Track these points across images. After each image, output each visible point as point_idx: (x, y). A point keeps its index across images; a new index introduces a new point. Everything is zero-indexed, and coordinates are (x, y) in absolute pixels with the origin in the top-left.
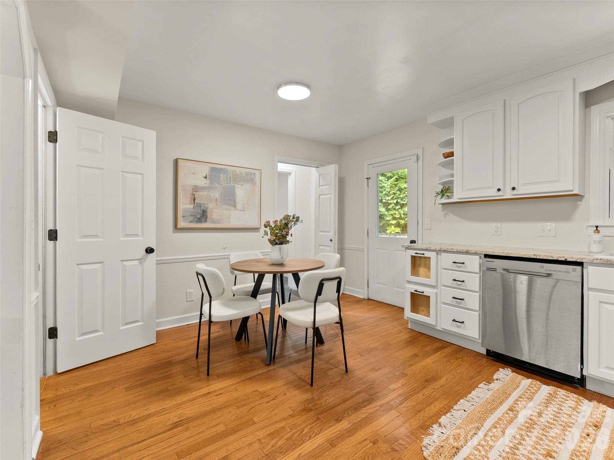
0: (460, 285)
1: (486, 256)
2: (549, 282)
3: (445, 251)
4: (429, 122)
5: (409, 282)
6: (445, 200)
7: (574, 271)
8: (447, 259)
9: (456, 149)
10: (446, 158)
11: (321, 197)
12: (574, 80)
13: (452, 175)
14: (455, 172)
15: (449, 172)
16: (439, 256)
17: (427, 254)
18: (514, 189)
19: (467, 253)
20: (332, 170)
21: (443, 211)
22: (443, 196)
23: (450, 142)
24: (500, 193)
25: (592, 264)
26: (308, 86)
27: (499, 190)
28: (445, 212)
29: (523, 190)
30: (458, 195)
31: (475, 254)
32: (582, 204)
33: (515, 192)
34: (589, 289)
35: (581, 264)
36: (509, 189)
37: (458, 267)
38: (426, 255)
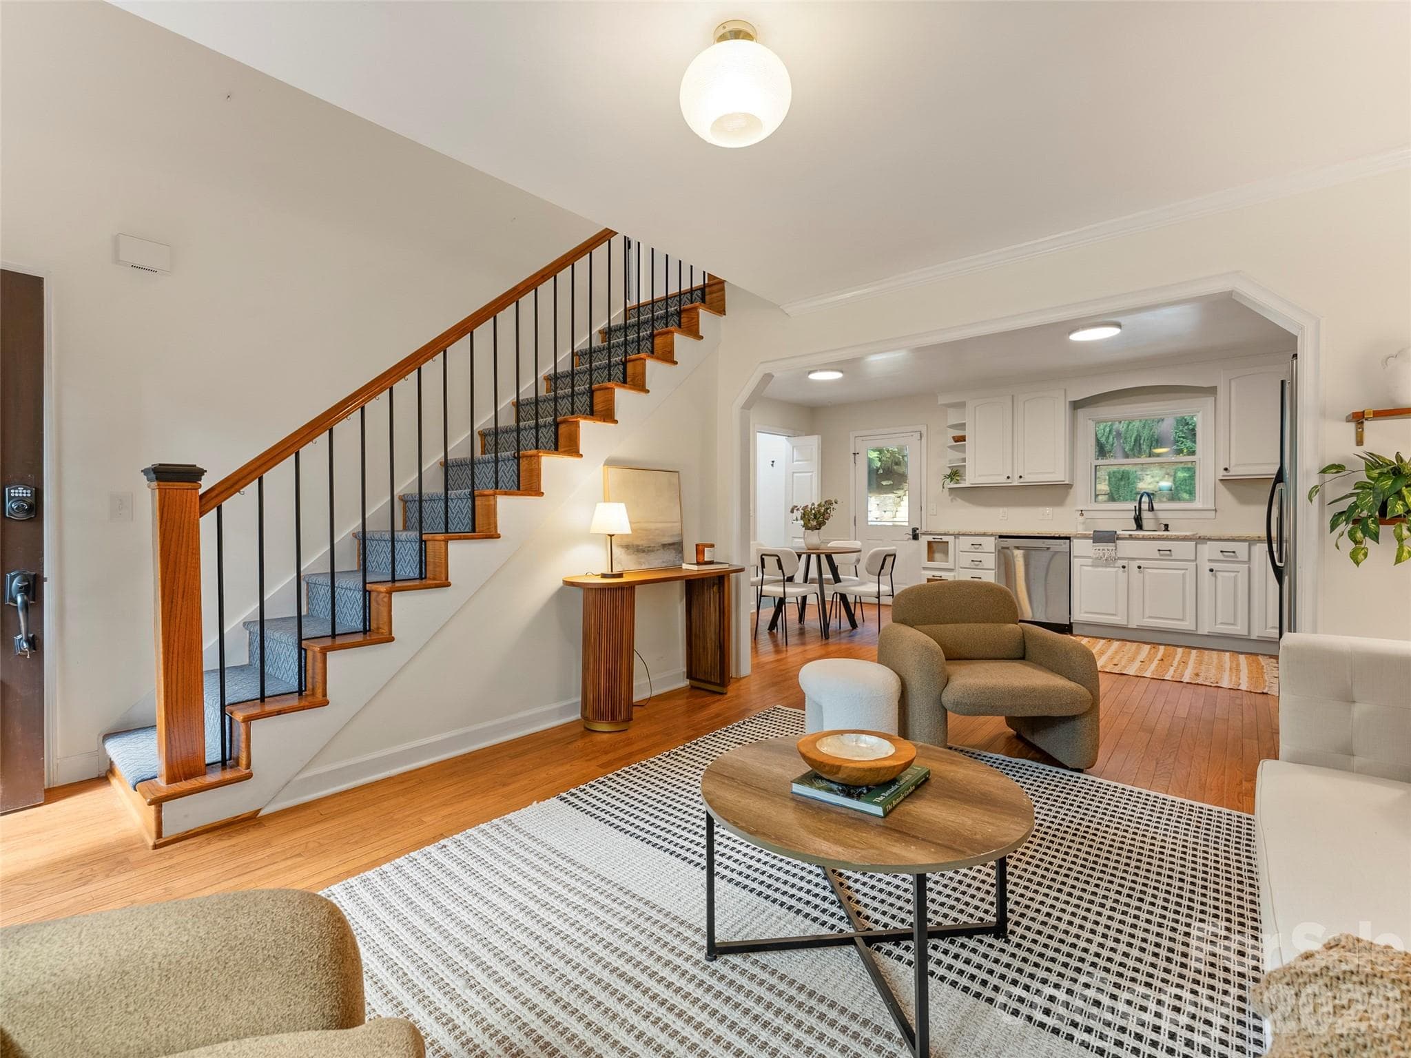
0: (977, 565)
1: (1001, 537)
2: (1047, 555)
3: (964, 535)
4: (939, 403)
5: (925, 568)
6: (953, 485)
7: (1065, 543)
8: (965, 542)
9: (968, 433)
10: (956, 442)
11: (795, 475)
12: (1065, 390)
13: (964, 460)
14: (967, 456)
15: (960, 455)
16: (957, 540)
17: (945, 538)
18: (1021, 477)
19: (984, 535)
20: (813, 442)
21: (950, 495)
22: (952, 480)
23: (962, 426)
24: (1009, 481)
25: (1076, 537)
26: (842, 372)
27: (1008, 477)
28: (952, 497)
29: (1030, 478)
30: (969, 480)
31: (992, 535)
32: (1072, 491)
33: (1022, 480)
34: (1075, 557)
35: (1069, 538)
36: (1016, 477)
37: (975, 548)
38: (944, 540)
